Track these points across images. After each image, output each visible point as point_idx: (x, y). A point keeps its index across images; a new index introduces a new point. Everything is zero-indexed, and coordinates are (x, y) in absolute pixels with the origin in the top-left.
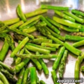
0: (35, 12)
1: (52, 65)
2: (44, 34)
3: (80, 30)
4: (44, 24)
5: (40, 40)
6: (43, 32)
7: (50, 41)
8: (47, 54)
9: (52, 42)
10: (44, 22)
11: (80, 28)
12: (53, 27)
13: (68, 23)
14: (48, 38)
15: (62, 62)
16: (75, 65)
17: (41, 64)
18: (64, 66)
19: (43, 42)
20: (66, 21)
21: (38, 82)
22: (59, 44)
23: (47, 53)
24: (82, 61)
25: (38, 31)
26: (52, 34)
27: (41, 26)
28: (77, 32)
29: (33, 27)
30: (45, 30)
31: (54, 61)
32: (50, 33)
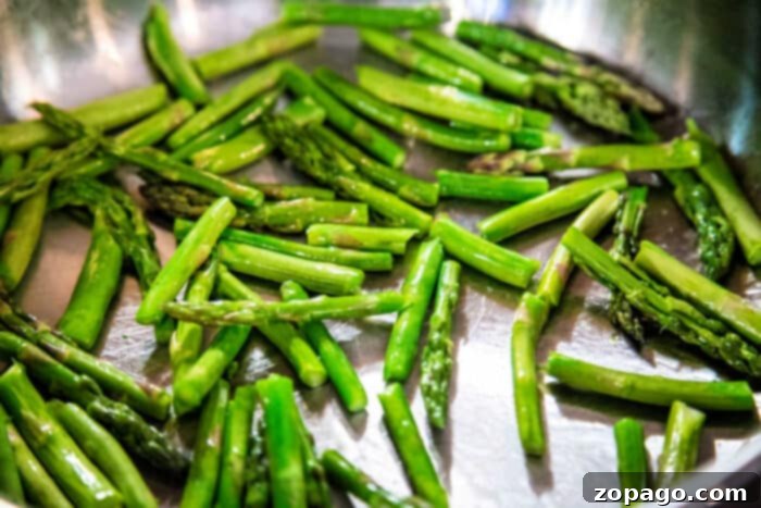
0: (251, 42)
1: (382, 352)
2: (318, 172)
3: (513, 136)
4: (310, 113)
5: (295, 208)
6: (312, 162)
7: (358, 212)
8: (350, 294)
9: (365, 219)
10: (308, 101)
11: (518, 130)
12: (360, 129)
13: (444, 102)
14: (342, 195)
15: (435, 336)
16: (513, 350)
17: (316, 350)
18: (446, 354)
19: (317, 221)
20: (433, 89)
21: (311, 463)
22: (408, 225)
23: (347, 288)
24: (544, 317)
25: (277, 154)
26: (360, 171)
27: (294, 128)
28: (501, 154)
29: (251, 134)
30: (319, 148)
31: (387, 329)
32: (349, 167)
